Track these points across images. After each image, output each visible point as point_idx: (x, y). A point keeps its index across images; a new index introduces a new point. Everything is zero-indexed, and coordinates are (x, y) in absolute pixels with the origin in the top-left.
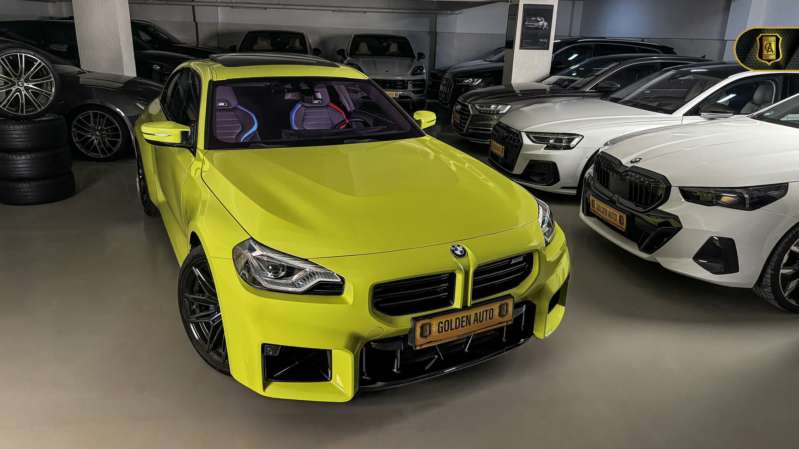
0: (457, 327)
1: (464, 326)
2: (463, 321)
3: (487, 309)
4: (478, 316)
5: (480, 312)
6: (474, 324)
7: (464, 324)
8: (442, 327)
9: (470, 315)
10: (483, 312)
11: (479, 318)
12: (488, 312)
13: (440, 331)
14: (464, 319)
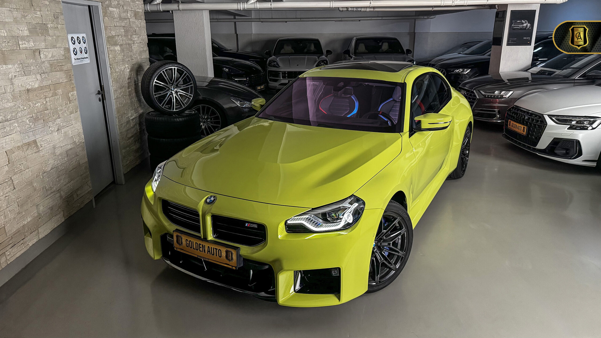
0: (197, 249)
1: (201, 251)
2: (200, 247)
3: (216, 248)
4: (210, 250)
5: (211, 247)
6: (208, 253)
7: (201, 249)
8: (188, 243)
9: (205, 245)
10: (213, 248)
11: (211, 251)
12: (217, 250)
13: (187, 246)
14: (201, 246)
